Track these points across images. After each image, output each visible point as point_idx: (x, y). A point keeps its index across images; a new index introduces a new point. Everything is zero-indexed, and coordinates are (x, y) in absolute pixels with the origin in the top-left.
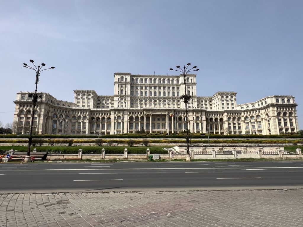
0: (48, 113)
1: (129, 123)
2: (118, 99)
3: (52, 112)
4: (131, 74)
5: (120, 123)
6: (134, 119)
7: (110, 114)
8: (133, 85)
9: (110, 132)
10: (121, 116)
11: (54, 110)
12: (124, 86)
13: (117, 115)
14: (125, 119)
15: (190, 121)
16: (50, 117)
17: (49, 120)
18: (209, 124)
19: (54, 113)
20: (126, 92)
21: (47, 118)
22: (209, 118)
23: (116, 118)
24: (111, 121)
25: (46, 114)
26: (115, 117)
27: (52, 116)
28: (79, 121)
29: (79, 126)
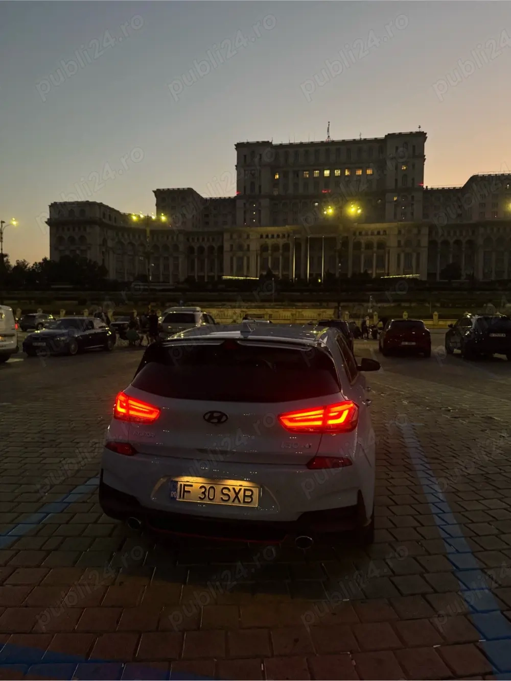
0: (105, 240)
1: (259, 257)
2: (245, 204)
3: (113, 239)
4: (271, 143)
6: (270, 249)
7: (223, 239)
11: (117, 234)
12: (257, 173)
13: (235, 242)
14: (250, 250)
15: (391, 250)
16: (109, 248)
19: (117, 240)
20: (260, 187)
21: (104, 251)
22: (440, 242)
23: (234, 249)
24: (225, 254)
25: (101, 243)
26: (232, 246)
28: (166, 255)
29: (166, 264)
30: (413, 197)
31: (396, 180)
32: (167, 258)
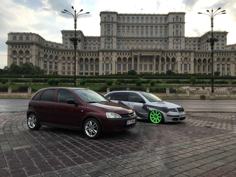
0: (39, 53)
1: (117, 64)
2: (105, 39)
3: (43, 53)
4: (117, 13)
5: (109, 64)
6: (122, 60)
7: (98, 55)
8: (119, 25)
9: (99, 73)
10: (109, 57)
11: (45, 51)
12: (111, 26)
13: (105, 56)
14: (113, 60)
15: (178, 63)
16: (41, 58)
17: (40, 60)
18: (197, 65)
20: (112, 32)
21: (38, 59)
22: (197, 59)
23: (104, 60)
24: (100, 62)
25: (37, 55)
26: (103, 58)
27: (43, 57)
28: (69, 62)
29: (69, 67)
30: (181, 40)
31: (173, 32)
32: (69, 64)
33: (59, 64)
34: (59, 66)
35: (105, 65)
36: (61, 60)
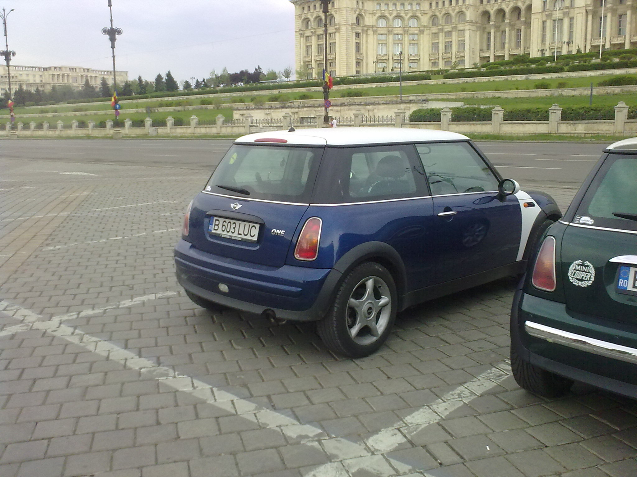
3: (373, 14)
9: (529, 52)
11: (378, 6)
16: (368, 26)
17: (367, 34)
19: (379, 14)
21: (360, 31)
24: (533, 17)
25: (354, 21)
27: (374, 23)
28: (447, 28)
29: (448, 42)
32: (449, 33)
33: (422, 38)
34: (421, 43)
35: (549, 24)
36: (425, 25)
